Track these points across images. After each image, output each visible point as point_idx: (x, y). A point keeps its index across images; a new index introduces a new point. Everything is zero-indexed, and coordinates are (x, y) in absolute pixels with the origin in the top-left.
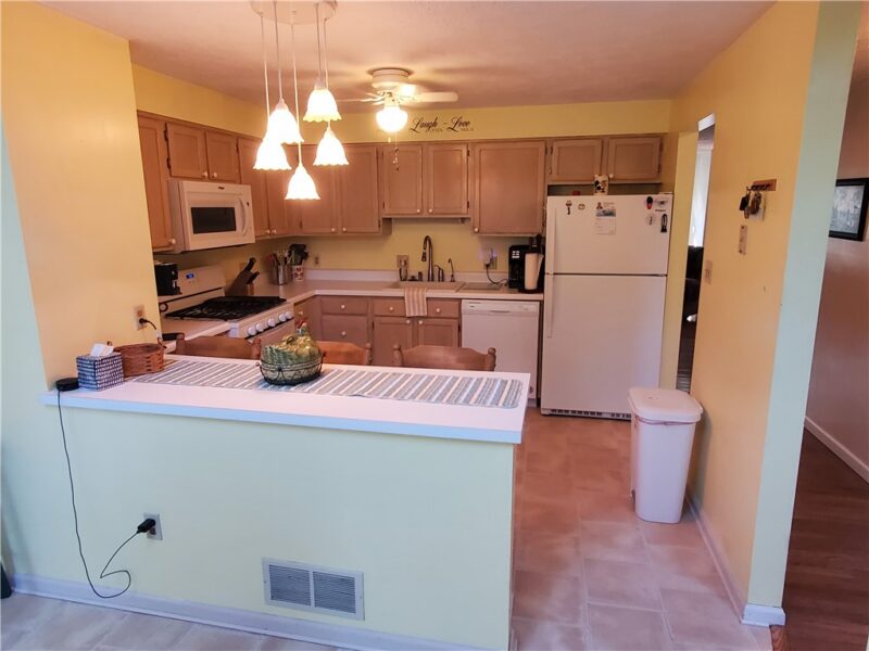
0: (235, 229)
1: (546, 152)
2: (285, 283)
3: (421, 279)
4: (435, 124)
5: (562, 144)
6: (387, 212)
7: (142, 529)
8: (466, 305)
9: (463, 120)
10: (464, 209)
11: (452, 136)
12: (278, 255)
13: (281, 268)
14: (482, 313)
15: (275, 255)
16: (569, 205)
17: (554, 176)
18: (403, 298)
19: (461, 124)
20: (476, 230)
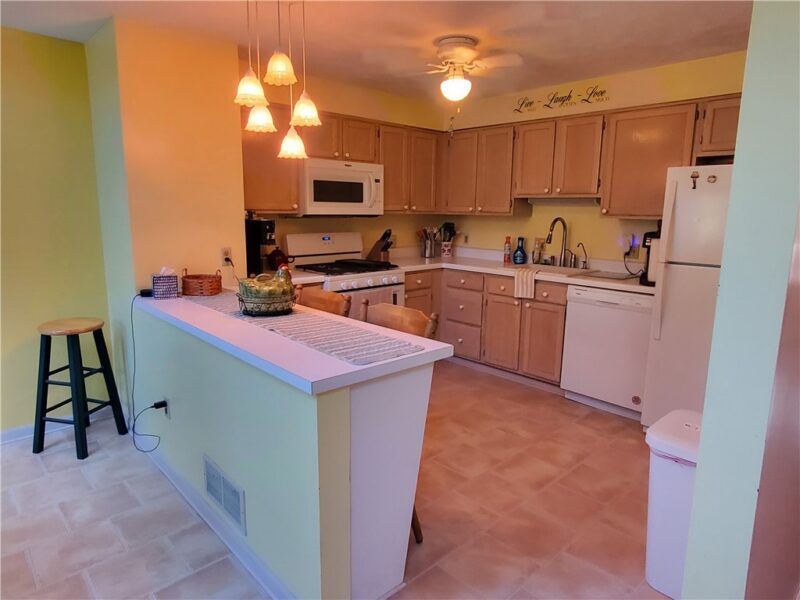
0: (361, 201)
1: (697, 118)
2: (430, 257)
3: (553, 264)
4: (570, 96)
5: (718, 105)
6: (519, 192)
7: (158, 406)
8: (572, 292)
9: (598, 91)
10: (594, 188)
11: (586, 108)
12: (428, 231)
13: (429, 242)
14: (585, 302)
15: (425, 231)
16: (695, 177)
17: (706, 145)
18: (513, 278)
19: (597, 94)
20: (604, 211)
